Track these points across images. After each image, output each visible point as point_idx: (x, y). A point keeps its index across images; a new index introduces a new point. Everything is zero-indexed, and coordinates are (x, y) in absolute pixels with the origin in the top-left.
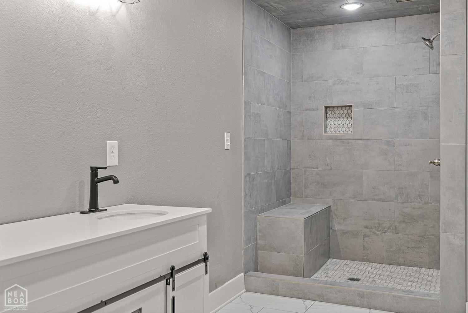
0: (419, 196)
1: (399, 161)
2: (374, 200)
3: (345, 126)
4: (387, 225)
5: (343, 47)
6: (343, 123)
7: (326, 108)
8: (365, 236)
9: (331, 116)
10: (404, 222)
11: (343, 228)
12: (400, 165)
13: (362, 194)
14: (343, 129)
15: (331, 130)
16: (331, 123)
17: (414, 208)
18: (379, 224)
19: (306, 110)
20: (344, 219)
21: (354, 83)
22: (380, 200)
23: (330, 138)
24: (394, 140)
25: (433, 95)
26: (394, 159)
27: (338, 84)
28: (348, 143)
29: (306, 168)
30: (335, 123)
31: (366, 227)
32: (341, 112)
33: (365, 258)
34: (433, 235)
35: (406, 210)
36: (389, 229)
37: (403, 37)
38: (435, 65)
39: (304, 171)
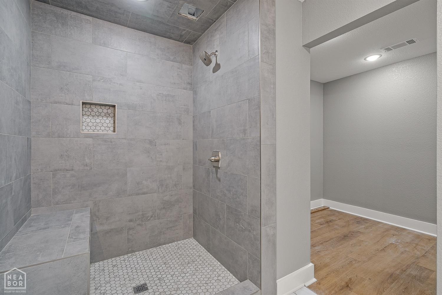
0: (175, 185)
1: (159, 158)
2: (138, 194)
3: (105, 125)
4: (150, 214)
5: (105, 45)
6: (103, 121)
7: (83, 103)
8: (129, 229)
9: (88, 113)
10: (164, 208)
11: (106, 227)
12: (161, 161)
13: (126, 191)
14: (103, 128)
15: (89, 128)
16: (88, 120)
17: (172, 195)
18: (143, 215)
19: (56, 103)
20: (107, 218)
21: (117, 84)
22: (144, 194)
23: (88, 136)
24: (156, 140)
25: (184, 106)
26: (156, 156)
27: (99, 81)
28: (111, 142)
29: (56, 170)
30: (93, 121)
31: (131, 221)
32: (100, 110)
33: (130, 250)
34: (185, 214)
35: (166, 198)
36: (151, 217)
37: (163, 54)
38: (186, 83)
39: (53, 175)
